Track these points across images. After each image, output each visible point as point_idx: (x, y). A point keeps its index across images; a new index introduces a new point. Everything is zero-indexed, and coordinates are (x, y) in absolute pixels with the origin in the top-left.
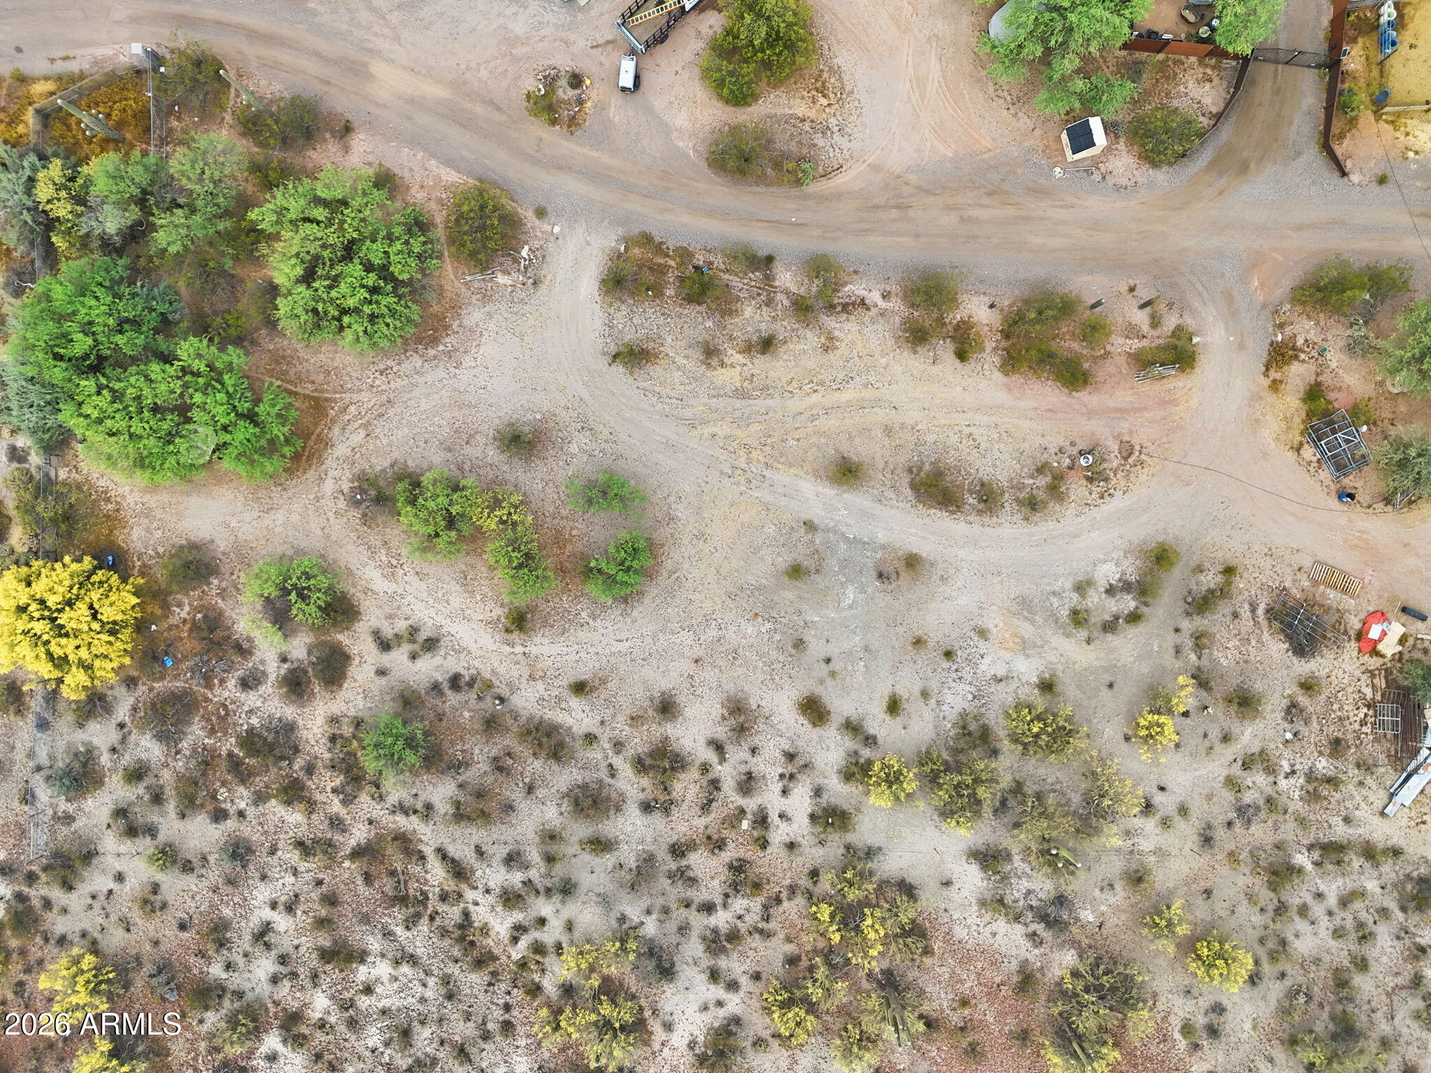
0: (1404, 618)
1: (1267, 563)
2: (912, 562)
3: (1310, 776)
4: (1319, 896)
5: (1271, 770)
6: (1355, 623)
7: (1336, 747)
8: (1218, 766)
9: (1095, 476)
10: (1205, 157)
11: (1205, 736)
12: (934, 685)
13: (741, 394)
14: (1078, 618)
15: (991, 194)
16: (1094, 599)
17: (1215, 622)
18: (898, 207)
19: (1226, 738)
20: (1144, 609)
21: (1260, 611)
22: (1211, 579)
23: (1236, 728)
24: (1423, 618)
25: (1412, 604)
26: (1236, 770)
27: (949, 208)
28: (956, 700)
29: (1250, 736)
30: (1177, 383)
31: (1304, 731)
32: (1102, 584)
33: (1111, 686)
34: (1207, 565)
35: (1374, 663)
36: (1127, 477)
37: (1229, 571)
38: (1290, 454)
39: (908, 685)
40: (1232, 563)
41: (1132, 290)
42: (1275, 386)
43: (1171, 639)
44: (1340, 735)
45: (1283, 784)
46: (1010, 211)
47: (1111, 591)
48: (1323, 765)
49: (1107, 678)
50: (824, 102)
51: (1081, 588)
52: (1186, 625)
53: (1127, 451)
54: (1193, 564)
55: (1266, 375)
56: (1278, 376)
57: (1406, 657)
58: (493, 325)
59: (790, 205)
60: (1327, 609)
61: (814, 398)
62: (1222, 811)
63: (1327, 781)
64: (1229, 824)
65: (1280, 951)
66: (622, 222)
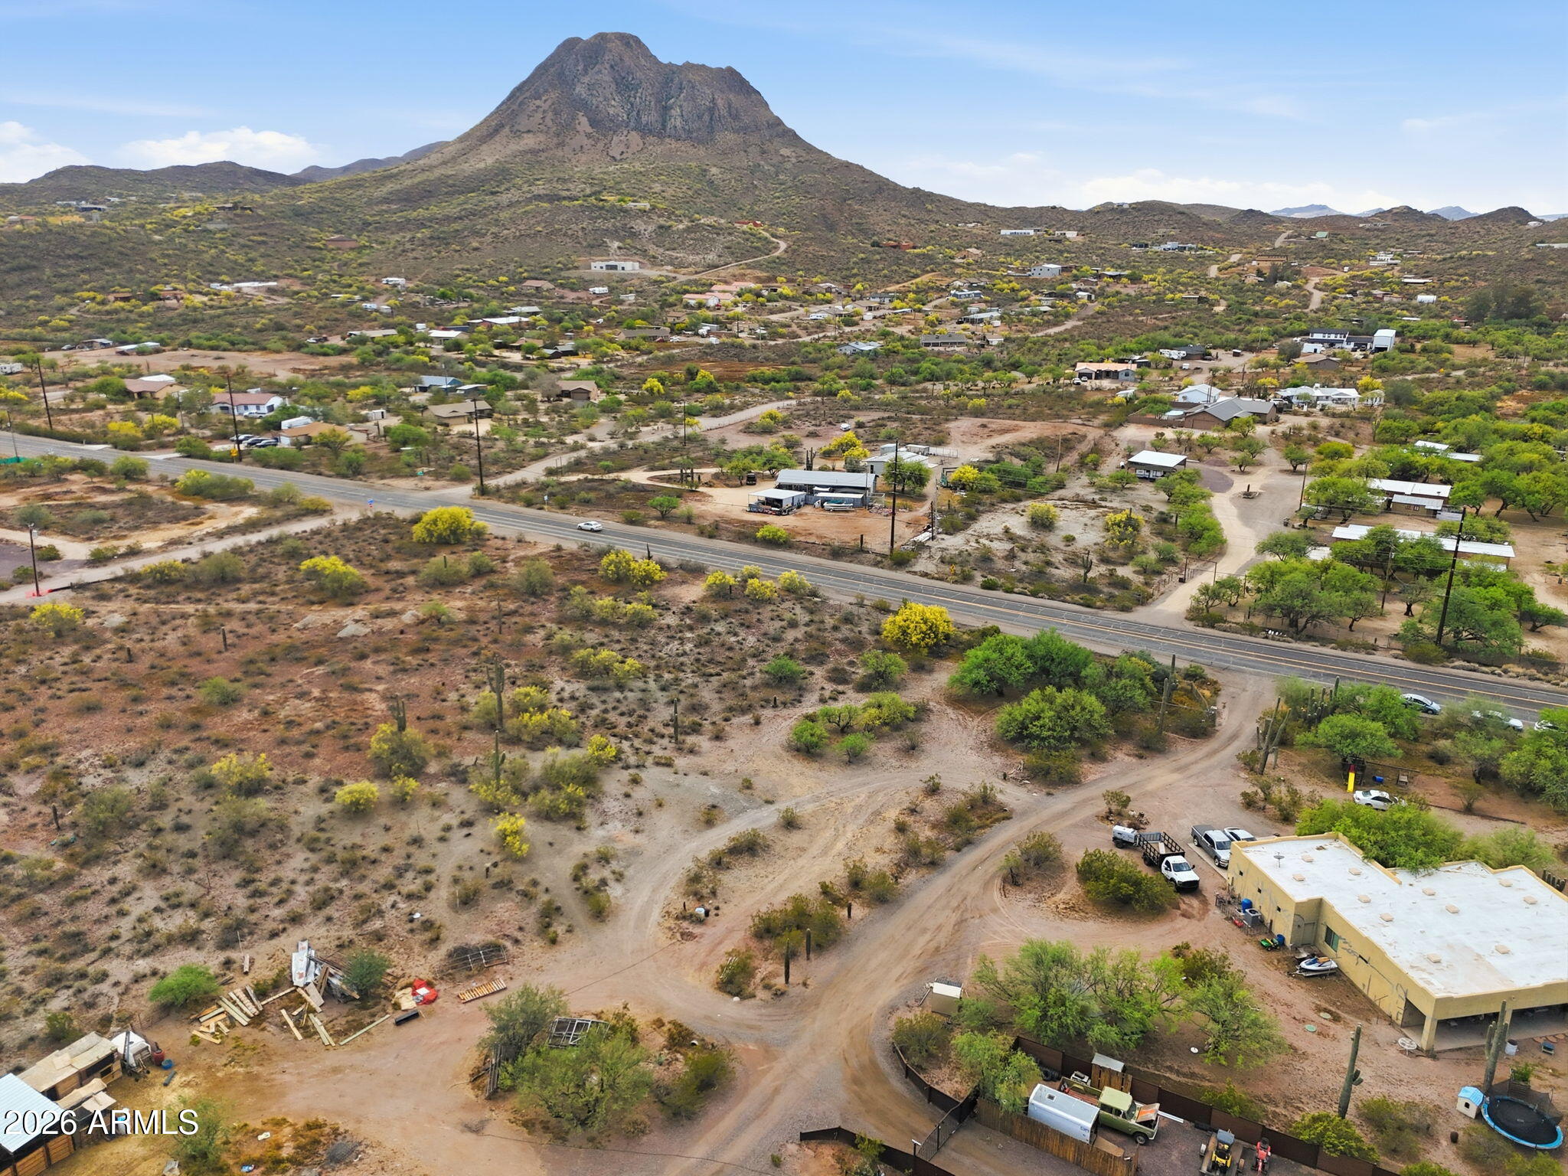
0: (410, 1013)
1: (535, 964)
2: (710, 823)
3: (380, 913)
4: (308, 883)
5: (410, 897)
6: (441, 987)
7: (379, 937)
8: (445, 870)
9: (686, 916)
10: (885, 1065)
11: (471, 868)
12: (628, 802)
13: (877, 813)
14: (604, 859)
15: (937, 949)
16: (606, 873)
17: (530, 916)
18: (958, 907)
19: (456, 881)
20: (577, 885)
21: (508, 944)
22: (559, 928)
23: (457, 889)
24: (399, 1023)
25: (414, 1023)
26: (432, 878)
27: (939, 928)
28: (611, 805)
29: (443, 894)
30: (712, 976)
31: (409, 926)
32: (611, 883)
33: (551, 844)
34: (568, 935)
35: (403, 982)
36: (670, 928)
37: (554, 941)
38: (599, 1010)
39: (638, 793)
40: (557, 948)
41: (805, 984)
42: (659, 1023)
43: (545, 883)
44: (382, 943)
45: (393, 898)
46: (917, 951)
47: (604, 882)
48: (377, 924)
49: (556, 846)
50: (1062, 906)
51: (619, 877)
52: (545, 898)
53: (687, 936)
54: (577, 930)
55: (674, 1023)
56: (665, 1029)
57: (383, 1002)
58: (988, 763)
59: (993, 870)
60: (469, 977)
61: (849, 835)
62: (421, 859)
63: (364, 922)
64: (409, 857)
65: (312, 846)
66: (1025, 813)
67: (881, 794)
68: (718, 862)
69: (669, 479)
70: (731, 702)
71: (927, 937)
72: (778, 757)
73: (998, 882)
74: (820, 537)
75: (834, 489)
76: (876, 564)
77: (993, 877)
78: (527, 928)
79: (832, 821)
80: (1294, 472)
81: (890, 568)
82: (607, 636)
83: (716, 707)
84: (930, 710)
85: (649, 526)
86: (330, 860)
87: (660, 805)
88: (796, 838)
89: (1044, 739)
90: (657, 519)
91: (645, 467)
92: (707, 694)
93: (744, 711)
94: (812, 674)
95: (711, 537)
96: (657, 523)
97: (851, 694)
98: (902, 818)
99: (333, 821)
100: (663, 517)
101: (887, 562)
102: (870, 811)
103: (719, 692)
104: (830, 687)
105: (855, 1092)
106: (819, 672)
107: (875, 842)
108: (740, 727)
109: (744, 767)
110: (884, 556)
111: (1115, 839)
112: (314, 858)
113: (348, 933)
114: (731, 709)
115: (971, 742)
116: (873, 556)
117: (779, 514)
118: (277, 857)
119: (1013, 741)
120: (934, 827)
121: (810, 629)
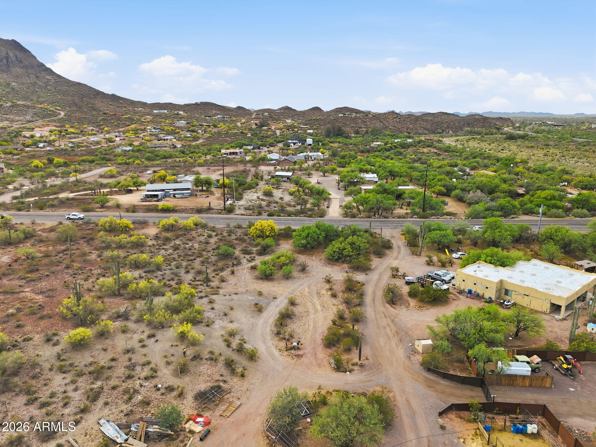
0: (204, 433)
1: (244, 388)
2: (261, 310)
3: (136, 392)
4: (76, 390)
5: (146, 378)
6: (207, 414)
7: (146, 403)
8: (157, 360)
9: (290, 348)
10: (431, 377)
11: (173, 355)
12: (216, 311)
13: (318, 293)
14: (231, 335)
15: (397, 332)
16: (238, 341)
17: (220, 367)
18: (385, 316)
19: (168, 363)
20: (231, 349)
21: (221, 384)
22: (240, 370)
23: (171, 367)
24: (202, 439)
25: (211, 436)
26: (152, 365)
27: (388, 325)
28: (209, 314)
29: (166, 372)
30: (328, 368)
31: (159, 393)
34: (247, 371)
35: (183, 419)
36: (288, 355)
37: (242, 376)
39: (217, 306)
40: (246, 379)
42: (329, 393)
43: (216, 351)
44: (151, 405)
45: (138, 382)
46: (391, 334)
47: (241, 345)
48: (139, 397)
49: (207, 335)
50: (416, 307)
51: (244, 341)
52: (222, 358)
53: (299, 356)
54: (248, 368)
55: (334, 390)
56: (334, 394)
57: (182, 433)
58: (334, 269)
59: (380, 301)
60: (217, 405)
61: (317, 303)
62: (137, 358)
63: (130, 399)
64: (130, 360)
65: (62, 370)
66: (367, 282)
67: (312, 287)
68: (281, 325)
69: (86, 195)
71: (388, 329)
73: (387, 305)
74: (185, 207)
75: (175, 190)
76: (220, 213)
77: (384, 304)
78: (224, 374)
79: (305, 299)
80: (324, 176)
81: (226, 214)
82: (128, 252)
85: (97, 212)
86: (80, 374)
87: (232, 309)
88: (300, 308)
89: (350, 256)
90: (100, 208)
91: (69, 192)
93: (222, 270)
94: (235, 253)
95: (133, 212)
96: (101, 210)
97: (258, 257)
98: (329, 293)
99: (68, 355)
100: (102, 207)
101: (224, 212)
102: (315, 293)
104: (247, 256)
107: (330, 303)
110: (221, 210)
111: (406, 282)
112: (69, 377)
113: (125, 408)
114: (215, 271)
115: (320, 264)
116: (216, 211)
117: (158, 201)
118: (42, 382)
119: (337, 260)
120: (344, 293)
121: (219, 237)
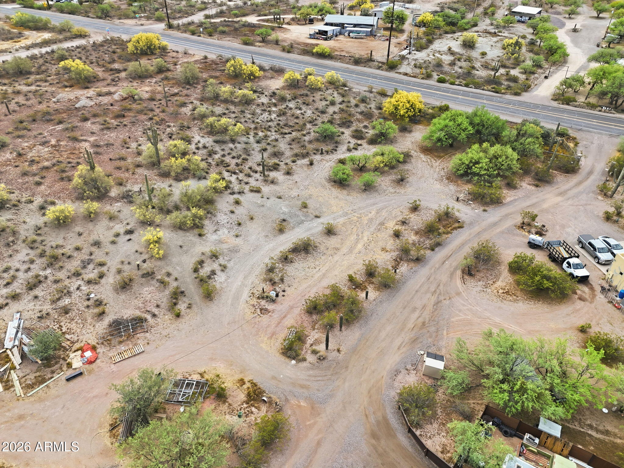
0: (77, 372)
1: (164, 333)
2: (281, 231)
3: (69, 293)
4: (27, 271)
5: (89, 282)
6: (101, 350)
7: (66, 311)
8: (113, 264)
9: (263, 297)
11: (129, 263)
12: (232, 216)
13: (382, 224)
14: (214, 256)
15: (424, 324)
16: (215, 266)
17: (164, 297)
18: (435, 291)
19: (119, 272)
20: (196, 275)
21: (149, 317)
22: (182, 306)
23: (118, 277)
24: (68, 380)
25: (79, 379)
26: (104, 269)
27: (424, 307)
28: (222, 218)
29: (111, 280)
30: (278, 343)
31: (86, 303)
32: (218, 272)
33: (181, 247)
34: (188, 310)
35: (77, 346)
36: (253, 306)
37: (178, 316)
38: (203, 370)
39: (239, 210)
40: (180, 320)
41: (339, 351)
42: (242, 382)
43: (175, 274)
44: (68, 316)
45: (78, 283)
46: (410, 325)
47: (213, 273)
48: (66, 301)
49: (185, 248)
50: (501, 291)
51: (224, 268)
52: (175, 284)
53: (264, 311)
54: (194, 306)
55: (251, 381)
56: (245, 387)
57: (62, 362)
58: (447, 189)
59: (454, 264)
60: (120, 342)
61: (365, 239)
62: (99, 256)
63: (59, 299)
64: (91, 254)
65: (32, 245)
66: (471, 224)
67: (384, 211)
68: (285, 259)
69: (267, 21)
70: (296, 151)
71: (416, 314)
72: (323, 186)
73: (459, 273)
74: (347, 52)
75: (355, 26)
76: (379, 68)
77: (456, 269)
78: (162, 305)
79: (355, 229)
80: (598, 18)
81: (387, 70)
82: (227, 109)
83: (288, 153)
84: (412, 156)
85: (255, 46)
86: (42, 255)
87: (252, 219)
88: (333, 241)
89: (481, 176)
90: (260, 42)
91: (256, 15)
92: (283, 146)
93: (304, 156)
94: (343, 133)
95: (289, 52)
96: (260, 44)
97: (365, 145)
98: (397, 227)
99: (46, 229)
100: (263, 41)
101: (385, 67)
102: (378, 222)
103: (290, 144)
104: (353, 141)
105: (373, 445)
106: (348, 132)
107: (381, 244)
108: (301, 167)
109: (303, 193)
110: (383, 63)
111: (529, 243)
112: (32, 253)
113: (47, 307)
114: (296, 155)
115: (436, 176)
116: (377, 63)
117: (326, 39)
118: (10, 252)
119: (462, 176)
120: (417, 233)
121: (343, 106)
